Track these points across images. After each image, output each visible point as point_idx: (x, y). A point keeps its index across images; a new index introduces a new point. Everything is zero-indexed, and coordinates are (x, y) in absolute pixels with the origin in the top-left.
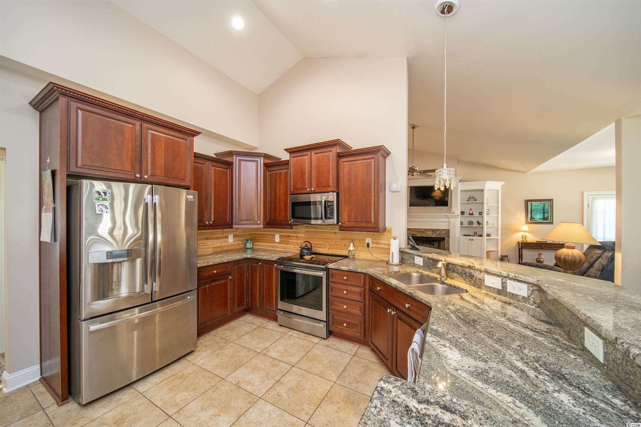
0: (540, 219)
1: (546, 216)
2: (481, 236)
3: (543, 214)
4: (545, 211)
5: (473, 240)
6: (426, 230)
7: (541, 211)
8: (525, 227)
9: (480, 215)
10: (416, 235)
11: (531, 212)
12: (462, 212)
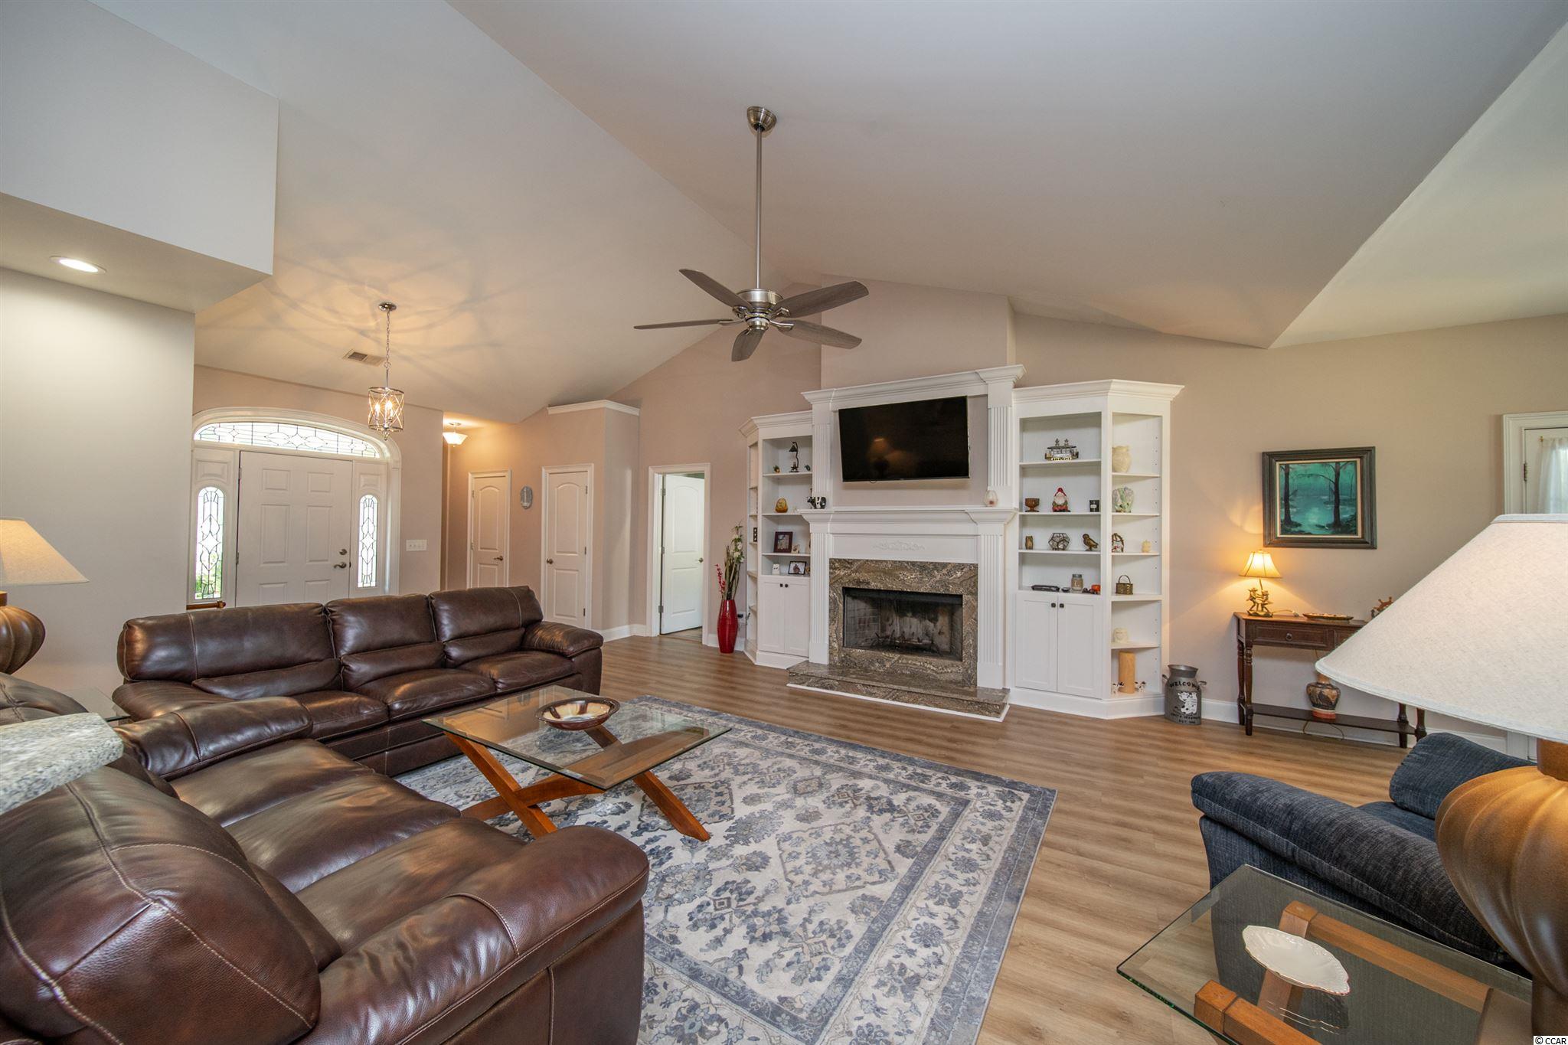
0: (1323, 527)
1: (1345, 516)
2: (1095, 590)
3: (1331, 507)
4: (1341, 497)
5: (1062, 606)
6: (901, 566)
7: (1326, 498)
8: (1263, 561)
9: (1091, 510)
10: (868, 583)
11: (1286, 499)
12: (1026, 500)
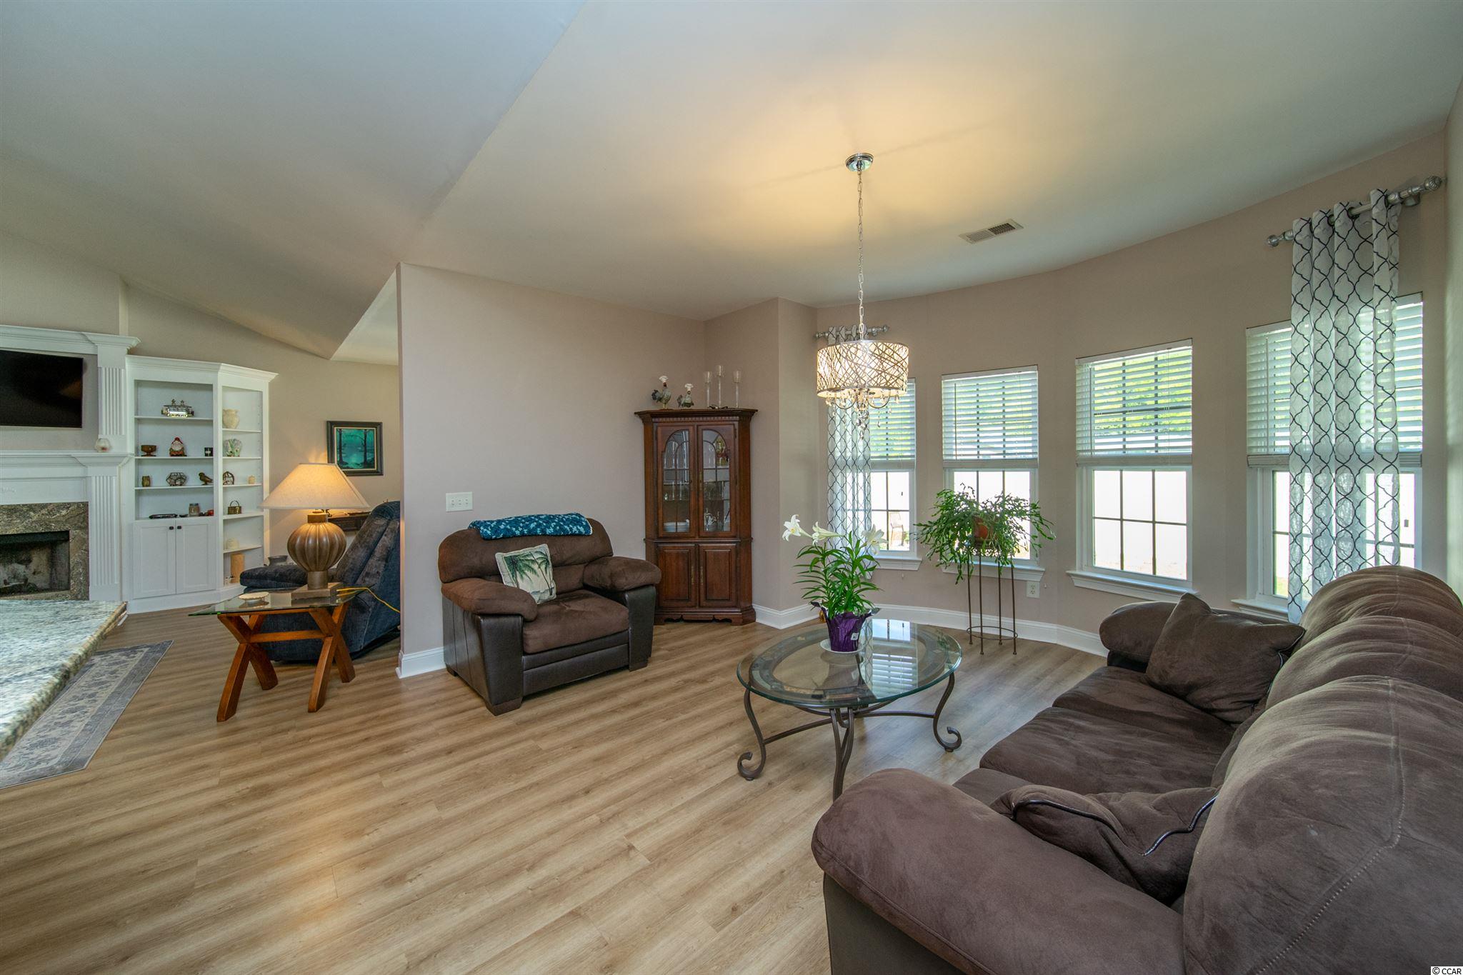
0: (358, 465)
1: (369, 458)
2: (210, 513)
4: (368, 448)
5: (179, 528)
7: (360, 448)
9: (206, 455)
11: (340, 447)
12: (142, 446)
